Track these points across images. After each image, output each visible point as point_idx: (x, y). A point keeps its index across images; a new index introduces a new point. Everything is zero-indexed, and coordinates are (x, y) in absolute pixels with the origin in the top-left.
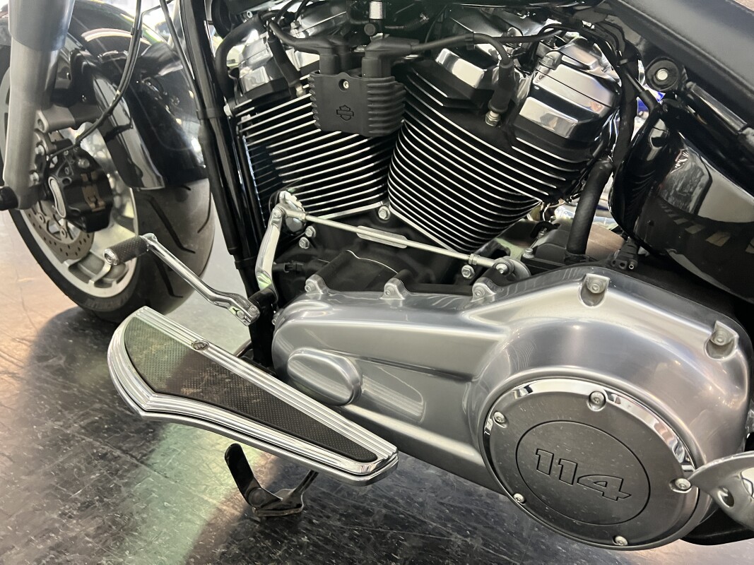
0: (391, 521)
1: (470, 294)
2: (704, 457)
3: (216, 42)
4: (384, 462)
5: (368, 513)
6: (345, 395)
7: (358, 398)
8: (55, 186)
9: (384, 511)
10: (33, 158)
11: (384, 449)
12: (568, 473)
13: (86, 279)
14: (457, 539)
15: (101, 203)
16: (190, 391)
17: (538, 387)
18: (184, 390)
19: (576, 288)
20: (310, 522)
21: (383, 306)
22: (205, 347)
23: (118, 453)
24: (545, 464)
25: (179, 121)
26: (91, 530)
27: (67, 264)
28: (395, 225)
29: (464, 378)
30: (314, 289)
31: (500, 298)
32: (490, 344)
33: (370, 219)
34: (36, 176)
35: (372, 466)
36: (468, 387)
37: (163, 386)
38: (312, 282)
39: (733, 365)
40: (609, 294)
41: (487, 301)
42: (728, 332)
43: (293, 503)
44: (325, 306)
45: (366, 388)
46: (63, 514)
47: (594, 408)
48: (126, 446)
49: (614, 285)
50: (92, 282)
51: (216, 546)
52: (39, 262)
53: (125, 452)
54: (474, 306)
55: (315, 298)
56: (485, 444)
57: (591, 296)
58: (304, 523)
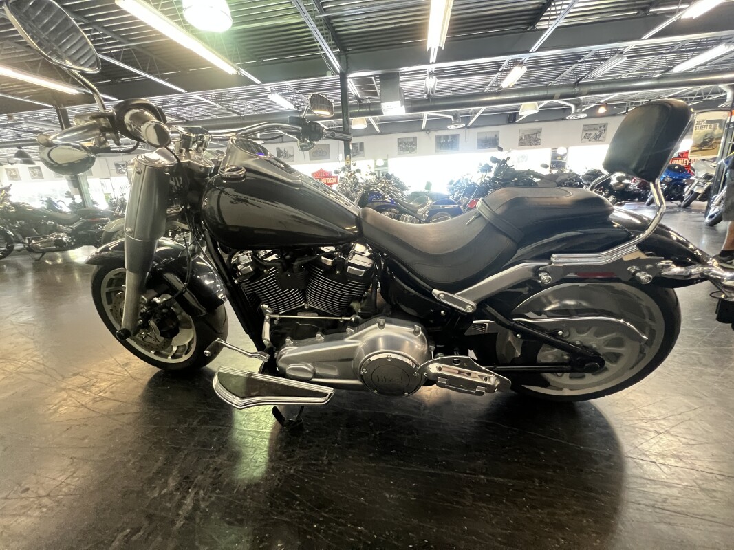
0: (336, 414)
1: (345, 331)
2: (419, 364)
3: (225, 257)
4: (331, 395)
5: (326, 414)
6: (310, 376)
7: (316, 376)
8: (152, 323)
9: (332, 411)
10: (139, 314)
11: (329, 390)
12: (387, 380)
13: (166, 357)
14: (359, 411)
15: (174, 324)
16: (255, 393)
17: (373, 359)
18: (252, 394)
19: (377, 325)
20: (307, 425)
21: (317, 342)
22: (252, 375)
23: (219, 427)
24: (381, 379)
25: (198, 277)
26: (225, 458)
27: (153, 352)
28: (311, 310)
29: (351, 360)
30: (289, 342)
31: (356, 332)
32: (356, 347)
33: (302, 309)
34: (141, 321)
35: (327, 397)
36: (352, 362)
37: (244, 395)
38: (288, 340)
39: (421, 336)
40: (386, 325)
41: (352, 334)
42: (418, 327)
43: (298, 421)
44: (296, 348)
45: (317, 372)
46: (211, 458)
47: (389, 360)
48: (221, 423)
49: (387, 322)
50: (170, 357)
51: (276, 446)
52: (136, 355)
53: (223, 426)
54: (348, 336)
55: (290, 345)
56: (362, 378)
57: (381, 326)
58: (304, 426)
